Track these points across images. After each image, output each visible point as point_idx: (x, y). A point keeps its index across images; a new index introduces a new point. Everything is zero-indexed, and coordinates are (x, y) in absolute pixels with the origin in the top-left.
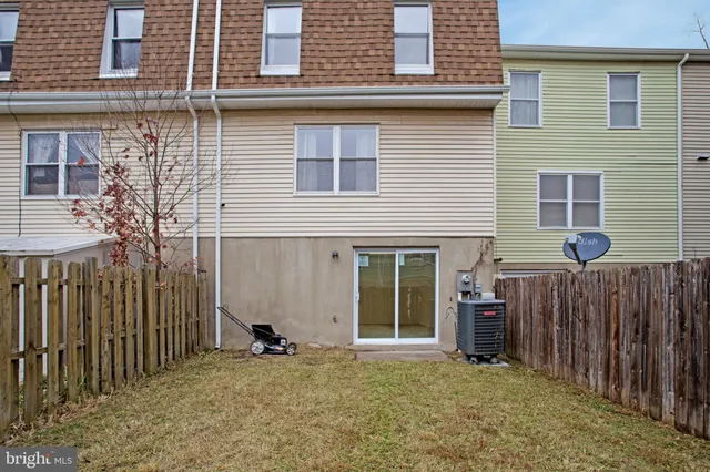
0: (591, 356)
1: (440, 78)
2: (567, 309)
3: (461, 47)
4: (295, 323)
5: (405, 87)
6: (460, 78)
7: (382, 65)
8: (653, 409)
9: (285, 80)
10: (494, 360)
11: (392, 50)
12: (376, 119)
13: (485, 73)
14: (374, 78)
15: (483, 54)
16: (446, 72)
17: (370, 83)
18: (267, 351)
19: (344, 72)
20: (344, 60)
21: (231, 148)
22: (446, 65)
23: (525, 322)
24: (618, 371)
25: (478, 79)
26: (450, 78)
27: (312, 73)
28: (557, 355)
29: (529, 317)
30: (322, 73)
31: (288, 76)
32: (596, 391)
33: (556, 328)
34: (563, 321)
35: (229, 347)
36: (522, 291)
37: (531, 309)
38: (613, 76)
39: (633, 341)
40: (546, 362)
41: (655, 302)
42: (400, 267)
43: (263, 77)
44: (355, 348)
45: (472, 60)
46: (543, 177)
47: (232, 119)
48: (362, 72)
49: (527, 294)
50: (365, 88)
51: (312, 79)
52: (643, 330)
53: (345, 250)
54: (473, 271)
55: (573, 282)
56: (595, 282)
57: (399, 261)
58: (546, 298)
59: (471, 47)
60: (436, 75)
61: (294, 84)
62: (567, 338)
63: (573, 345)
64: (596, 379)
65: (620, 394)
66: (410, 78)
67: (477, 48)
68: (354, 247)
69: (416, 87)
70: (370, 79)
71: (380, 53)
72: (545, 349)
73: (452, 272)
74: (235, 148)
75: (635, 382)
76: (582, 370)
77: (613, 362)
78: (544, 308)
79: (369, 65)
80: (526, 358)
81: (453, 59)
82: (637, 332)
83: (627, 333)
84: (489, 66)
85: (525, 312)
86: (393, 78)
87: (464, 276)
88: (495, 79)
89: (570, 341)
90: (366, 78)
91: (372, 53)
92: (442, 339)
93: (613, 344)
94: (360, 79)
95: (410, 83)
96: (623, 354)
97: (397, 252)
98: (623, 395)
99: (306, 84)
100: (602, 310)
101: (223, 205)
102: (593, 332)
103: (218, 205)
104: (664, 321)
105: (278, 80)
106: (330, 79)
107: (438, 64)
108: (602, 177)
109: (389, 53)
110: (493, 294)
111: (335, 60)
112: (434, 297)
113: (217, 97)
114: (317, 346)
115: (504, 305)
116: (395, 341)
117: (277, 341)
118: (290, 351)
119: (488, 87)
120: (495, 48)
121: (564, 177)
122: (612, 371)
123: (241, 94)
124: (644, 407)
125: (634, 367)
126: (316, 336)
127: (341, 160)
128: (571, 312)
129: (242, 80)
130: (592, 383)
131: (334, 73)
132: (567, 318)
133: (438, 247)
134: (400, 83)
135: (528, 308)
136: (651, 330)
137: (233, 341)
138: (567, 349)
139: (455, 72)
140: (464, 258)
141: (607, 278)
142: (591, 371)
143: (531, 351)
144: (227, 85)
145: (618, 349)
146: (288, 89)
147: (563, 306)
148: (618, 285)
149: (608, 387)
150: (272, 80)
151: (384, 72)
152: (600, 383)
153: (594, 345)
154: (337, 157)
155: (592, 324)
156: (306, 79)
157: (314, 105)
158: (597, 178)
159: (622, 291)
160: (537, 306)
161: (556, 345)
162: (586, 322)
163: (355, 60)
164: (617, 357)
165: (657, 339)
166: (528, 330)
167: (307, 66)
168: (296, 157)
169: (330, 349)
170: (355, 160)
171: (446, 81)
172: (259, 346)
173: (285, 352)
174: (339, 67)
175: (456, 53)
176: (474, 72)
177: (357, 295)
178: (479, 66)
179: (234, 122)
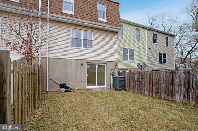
0: (146, 88)
1: (108, 23)
2: (139, 79)
3: (112, 17)
4: (71, 83)
5: (100, 24)
6: (112, 24)
7: (95, 17)
8: (160, 97)
9: (70, 15)
10: (122, 90)
11: (97, 14)
12: (92, 30)
13: (117, 24)
14: (93, 20)
15: (117, 20)
16: (109, 22)
17: (92, 21)
18: (66, 91)
19: (85, 17)
20: (86, 14)
21: (53, 31)
22: (109, 21)
23: (128, 81)
24: (152, 91)
25: (116, 25)
26: (110, 24)
27: (77, 15)
28: (136, 88)
29: (129, 80)
30: (80, 16)
31: (71, 15)
32: (147, 95)
33: (136, 83)
34: (138, 81)
35: (51, 91)
36: (127, 74)
37: (129, 79)
38: (136, 29)
39: (156, 85)
40: (133, 90)
41: (161, 78)
42: (97, 68)
43: (63, 13)
44: (87, 89)
45: (115, 21)
46: (124, 49)
47: (52, 23)
48: (90, 18)
49: (128, 75)
50: (91, 22)
51: (77, 17)
52: (158, 82)
53: (85, 63)
54: (114, 70)
55: (141, 73)
56: (147, 73)
57: (97, 67)
58: (134, 76)
59: (114, 18)
60: (107, 22)
61: (73, 17)
62: (139, 85)
63: (141, 86)
64: (147, 92)
65: (152, 95)
66: (102, 22)
67: (115, 18)
68: (87, 63)
69: (103, 24)
70: (92, 20)
71: (95, 14)
72: (133, 87)
73: (109, 70)
74: (54, 32)
75: (156, 92)
76: (143, 91)
77: (151, 89)
78: (133, 78)
79: (92, 16)
80: (128, 89)
81: (111, 19)
82: (157, 83)
83: (154, 83)
84: (118, 23)
85: (127, 79)
86: (98, 21)
87: (113, 71)
88: (119, 26)
89: (140, 85)
90: (91, 20)
91: (92, 13)
92: (107, 86)
93: (151, 86)
94: (90, 19)
95: (102, 23)
96: (154, 87)
97: (97, 64)
98: (153, 95)
99: (76, 18)
100: (149, 79)
101: (50, 48)
102: (146, 83)
103: (48, 48)
104: (163, 81)
105: (68, 15)
106: (82, 18)
107: (108, 20)
108: (134, 50)
109: (97, 15)
110: (118, 75)
111: (83, 13)
112: (105, 75)
113: (49, 16)
114: (77, 89)
115: (124, 78)
116: (96, 87)
117: (68, 88)
118: (72, 91)
119: (118, 28)
120: (119, 19)
121: (127, 49)
122: (151, 90)
123: (56, 16)
124: (158, 97)
125: (156, 90)
126: (77, 86)
127: (84, 39)
128: (140, 79)
129: (57, 12)
130: (146, 93)
131: (83, 16)
132: (140, 80)
133: (106, 64)
134: (99, 23)
135: (128, 78)
136: (160, 83)
137: (52, 89)
138: (139, 87)
139: (111, 23)
140: (112, 66)
141: (150, 73)
142: (146, 91)
143: (129, 88)
144: (52, 13)
145: (152, 86)
146: (71, 18)
147: (138, 78)
148: (152, 74)
149: (150, 94)
150: (66, 15)
151: (96, 19)
152: (148, 93)
153: (146, 86)
154: (82, 38)
155: (146, 82)
156: (76, 16)
157: (77, 24)
158: (133, 50)
159: (154, 75)
160: (131, 78)
161: (136, 86)
162: (145, 81)
163: (88, 14)
164: (152, 88)
165: (161, 84)
166: (128, 83)
167: (76, 13)
168: (71, 37)
169: (81, 89)
170: (86, 40)
171: (109, 25)
172: (63, 90)
173: (71, 91)
174: (84, 15)
175: (111, 18)
176: (115, 24)
177: (87, 75)
178: (116, 22)
179: (53, 24)
